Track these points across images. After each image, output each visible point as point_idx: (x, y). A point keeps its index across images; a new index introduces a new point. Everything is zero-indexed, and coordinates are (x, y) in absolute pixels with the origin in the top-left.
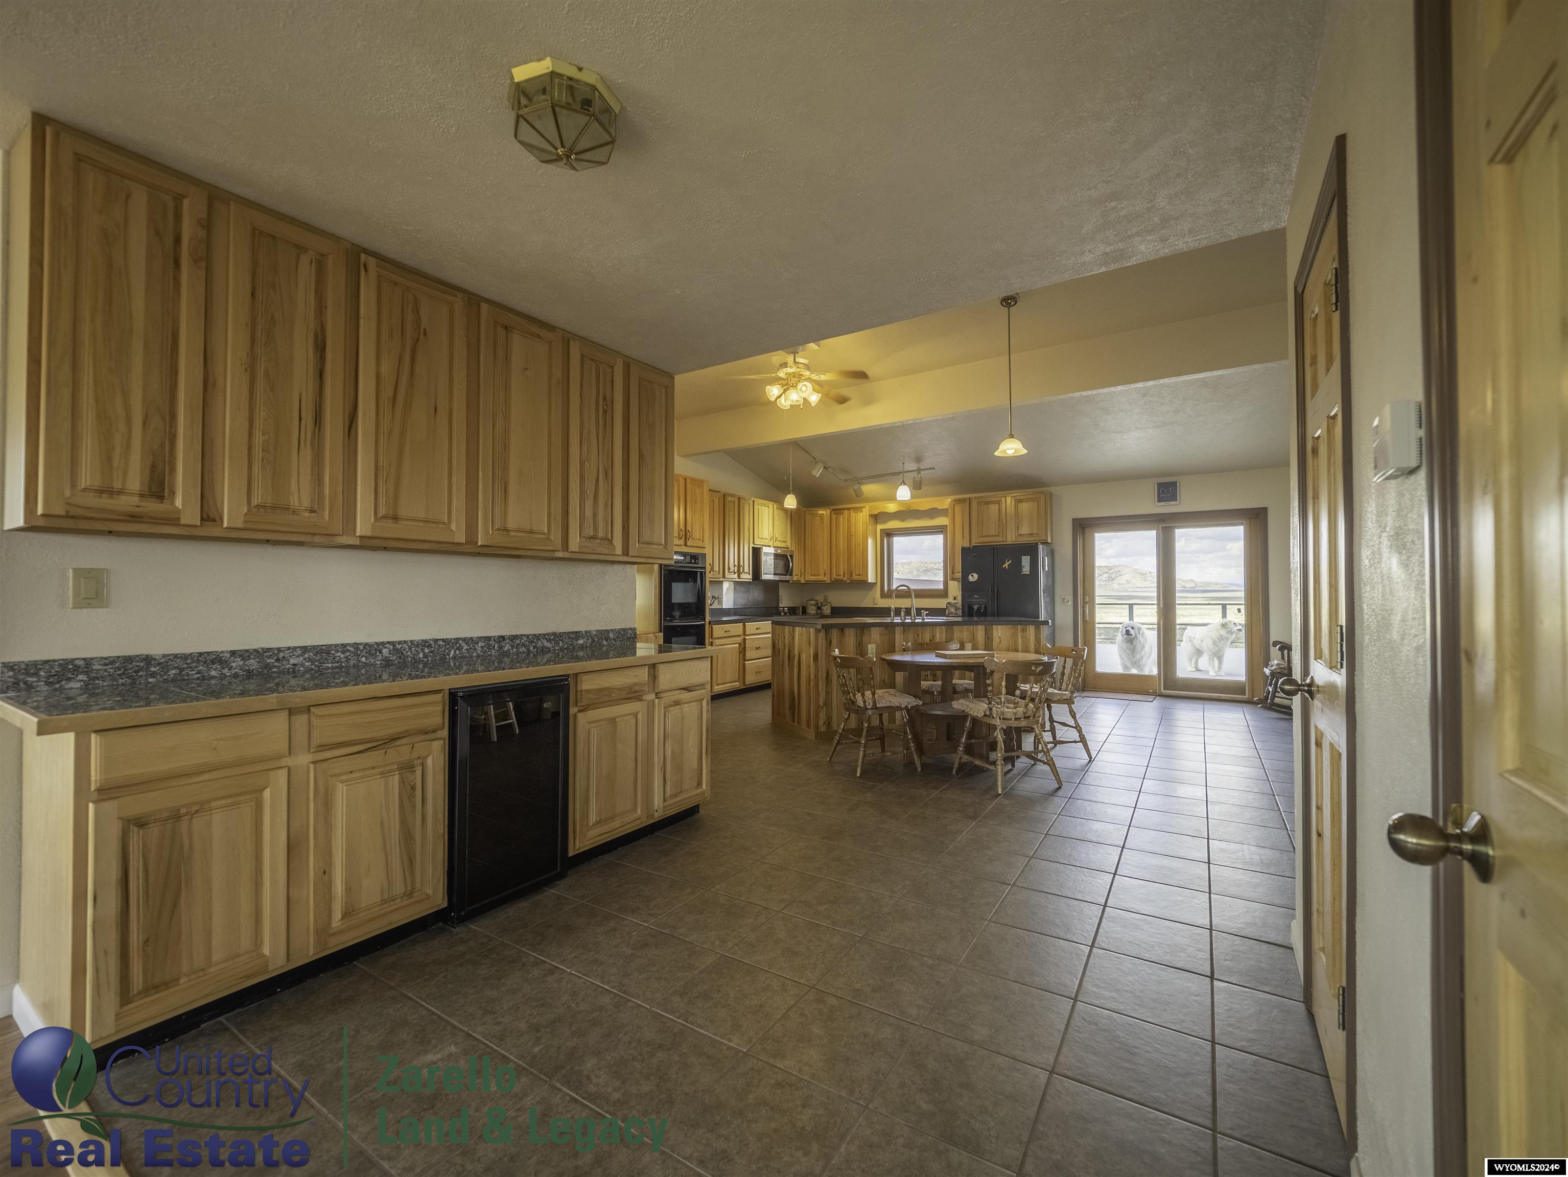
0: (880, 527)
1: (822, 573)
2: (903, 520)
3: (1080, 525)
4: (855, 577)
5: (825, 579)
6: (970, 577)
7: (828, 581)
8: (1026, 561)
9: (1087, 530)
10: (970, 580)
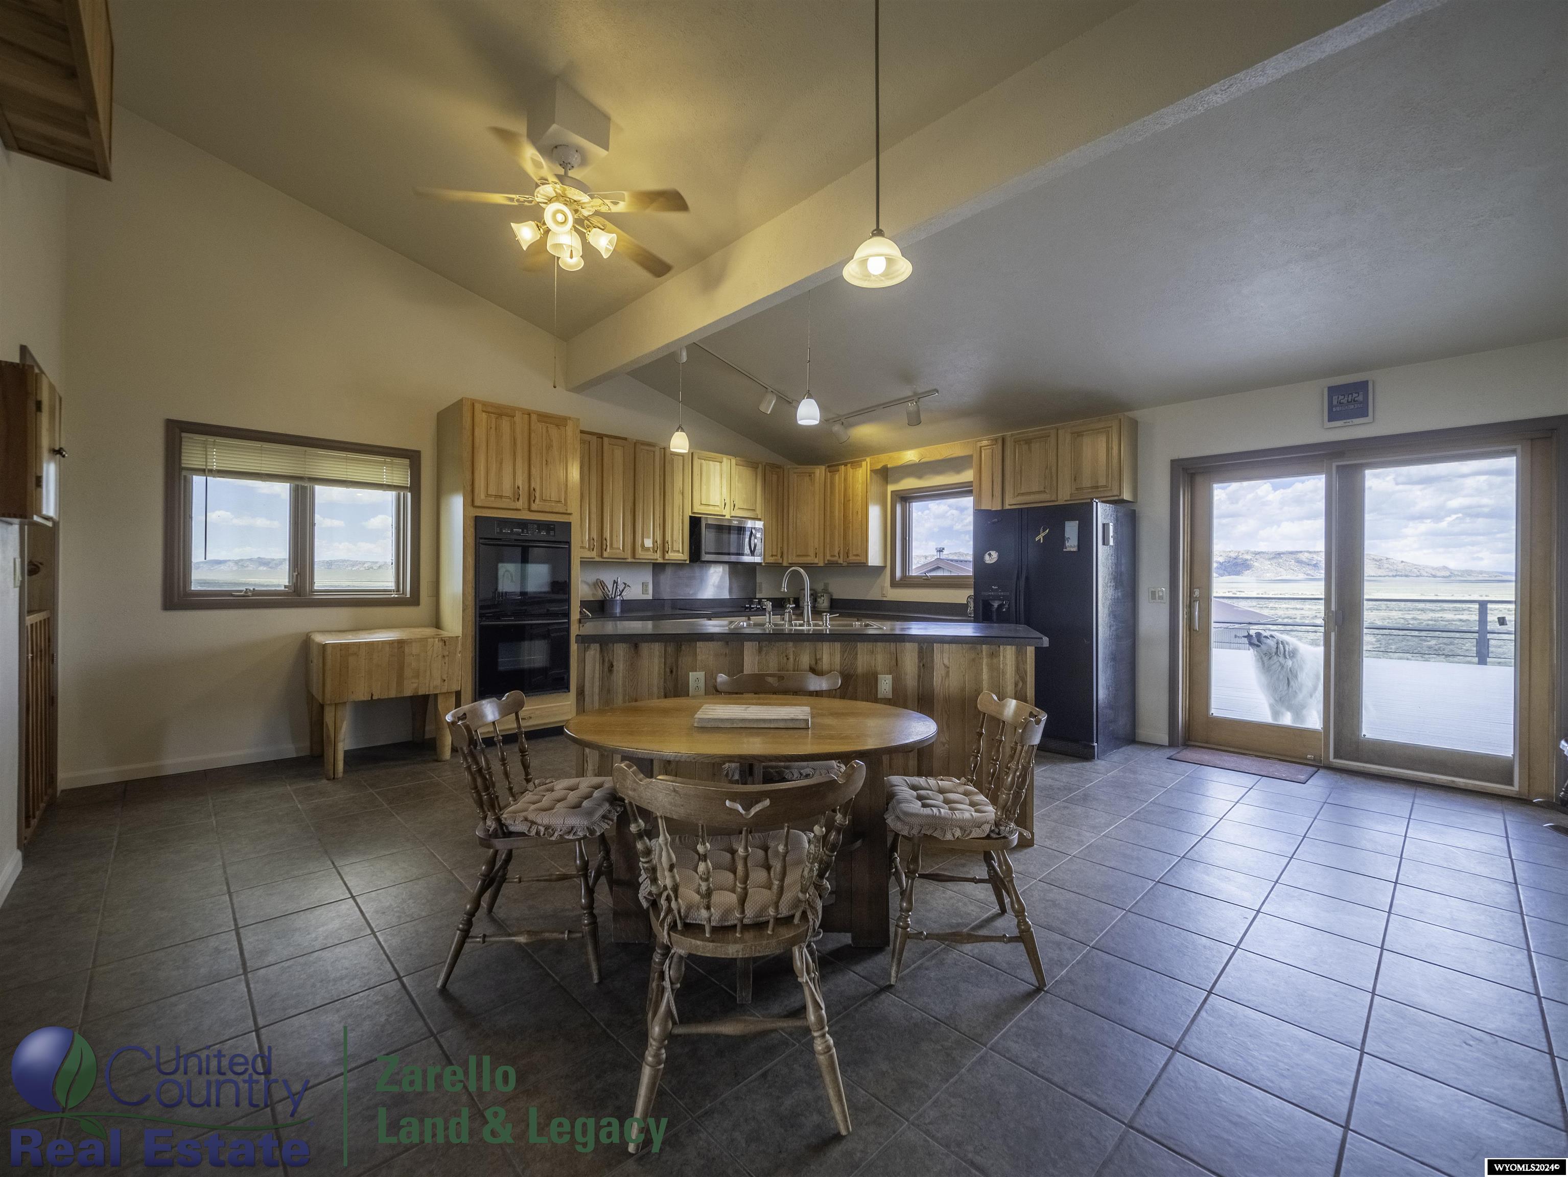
0: (891, 488)
1: (812, 553)
2: (920, 477)
3: (1185, 470)
4: (852, 558)
5: (816, 561)
6: (987, 557)
7: (821, 564)
8: (1071, 529)
9: (1199, 480)
10: (987, 562)
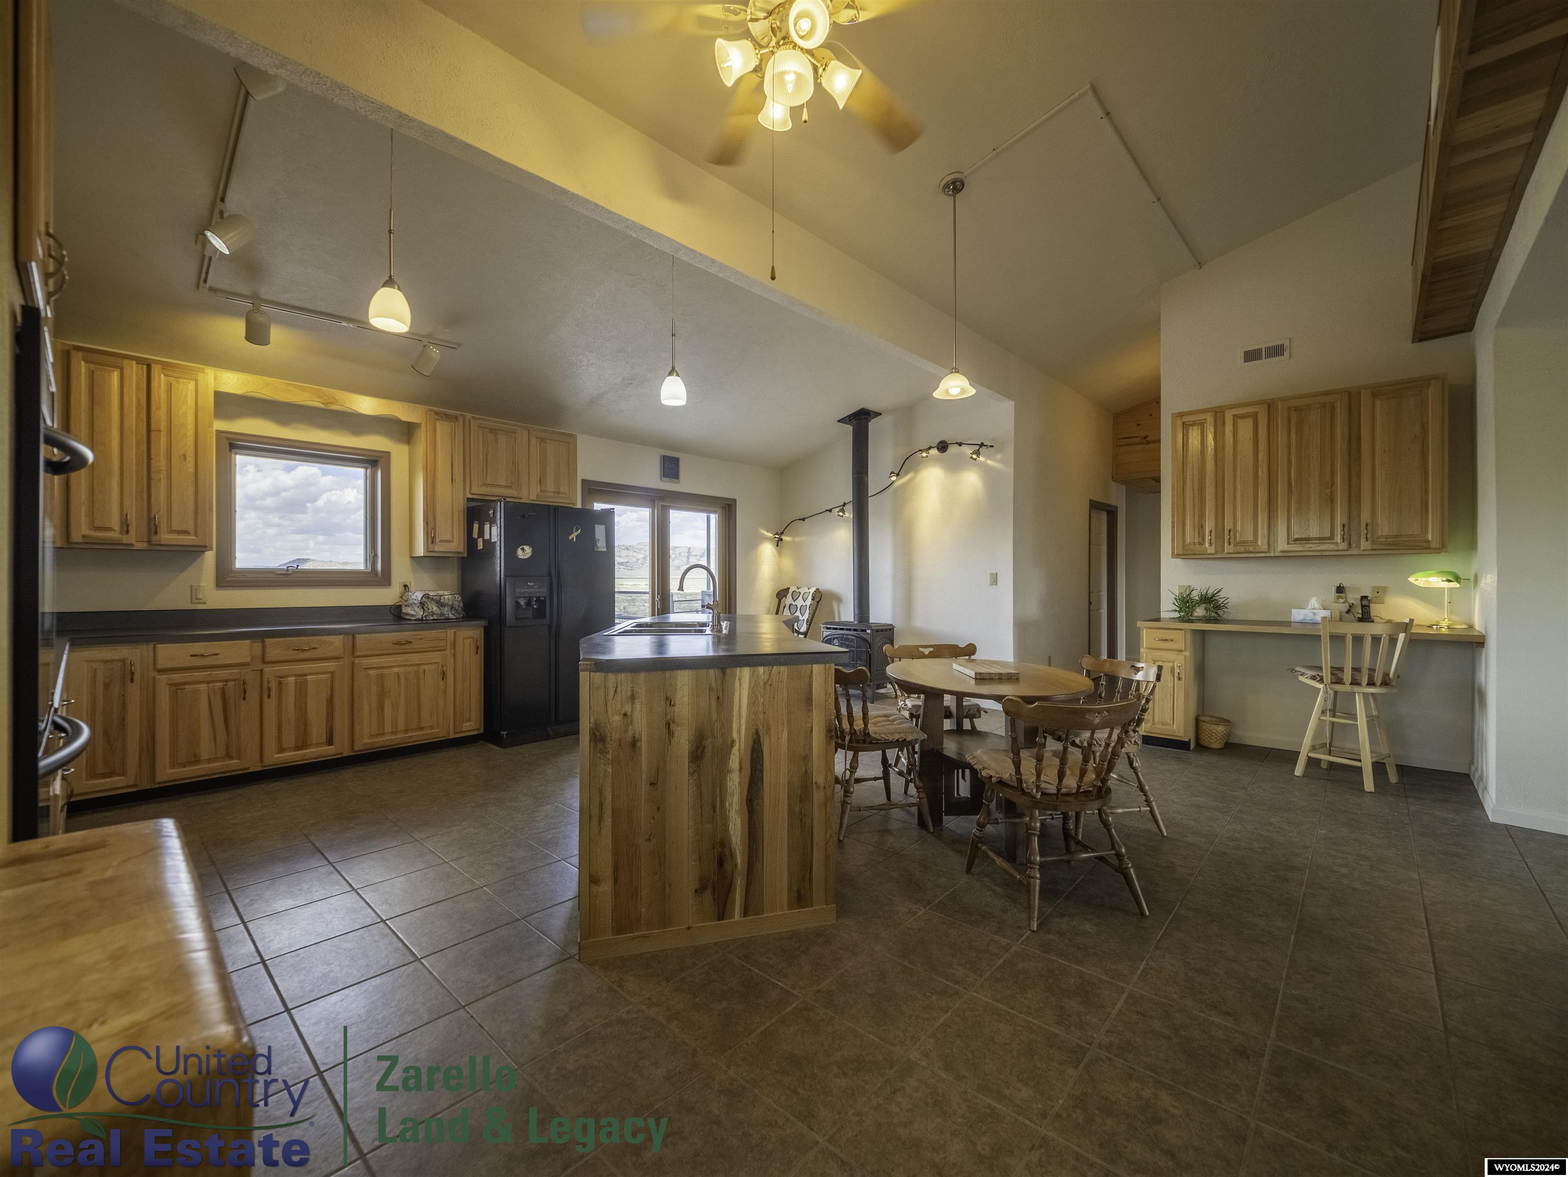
4: (167, 537)
6: (520, 552)
8: (600, 532)
10: (520, 557)
